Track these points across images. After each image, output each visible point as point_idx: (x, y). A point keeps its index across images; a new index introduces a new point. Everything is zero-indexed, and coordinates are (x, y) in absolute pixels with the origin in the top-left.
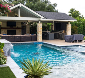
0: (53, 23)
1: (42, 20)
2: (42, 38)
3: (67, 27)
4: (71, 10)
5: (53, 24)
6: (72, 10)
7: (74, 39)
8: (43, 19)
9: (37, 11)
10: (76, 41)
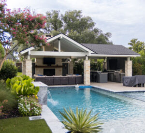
0: (106, 59)
1: (90, 55)
2: (89, 80)
3: (126, 65)
5: (106, 61)
6: (133, 41)
7: (137, 83)
9: (83, 44)
10: (139, 85)
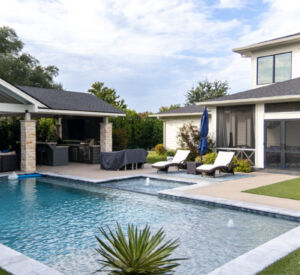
0: (60, 119)
1: (37, 110)
3: (102, 131)
4: (94, 86)
5: (60, 123)
6: (97, 86)
7: (126, 162)
8: (39, 108)
10: (129, 167)
